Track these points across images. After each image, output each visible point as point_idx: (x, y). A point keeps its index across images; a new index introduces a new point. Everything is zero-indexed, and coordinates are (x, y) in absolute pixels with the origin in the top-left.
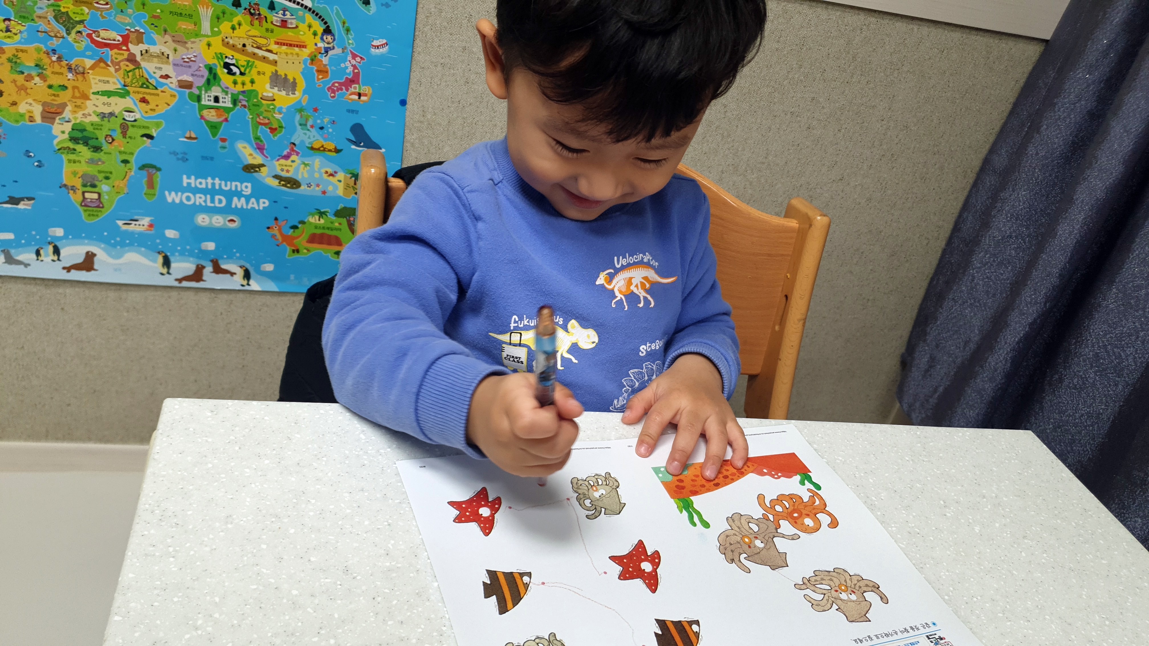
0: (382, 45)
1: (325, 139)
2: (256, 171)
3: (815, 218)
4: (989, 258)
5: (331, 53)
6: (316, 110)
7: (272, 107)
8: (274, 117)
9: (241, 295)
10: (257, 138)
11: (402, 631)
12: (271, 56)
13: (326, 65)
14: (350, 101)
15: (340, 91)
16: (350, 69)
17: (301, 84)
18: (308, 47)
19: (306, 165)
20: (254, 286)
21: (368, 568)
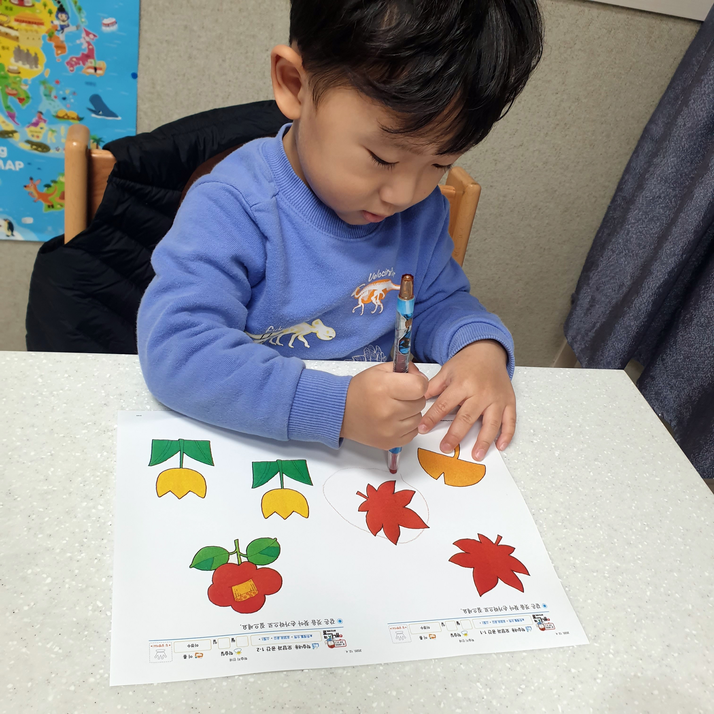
0: (113, 24)
1: (69, 109)
2: (10, 137)
3: (467, 186)
4: (642, 215)
5: (66, 30)
6: (57, 82)
7: (18, 79)
8: (21, 89)
9: (7, 245)
10: (8, 107)
11: (49, 542)
12: (13, 33)
13: (62, 42)
14: (87, 75)
15: (78, 66)
16: (85, 46)
17: (43, 58)
18: (45, 24)
19: (53, 131)
20: (18, 236)
21: (28, 491)
